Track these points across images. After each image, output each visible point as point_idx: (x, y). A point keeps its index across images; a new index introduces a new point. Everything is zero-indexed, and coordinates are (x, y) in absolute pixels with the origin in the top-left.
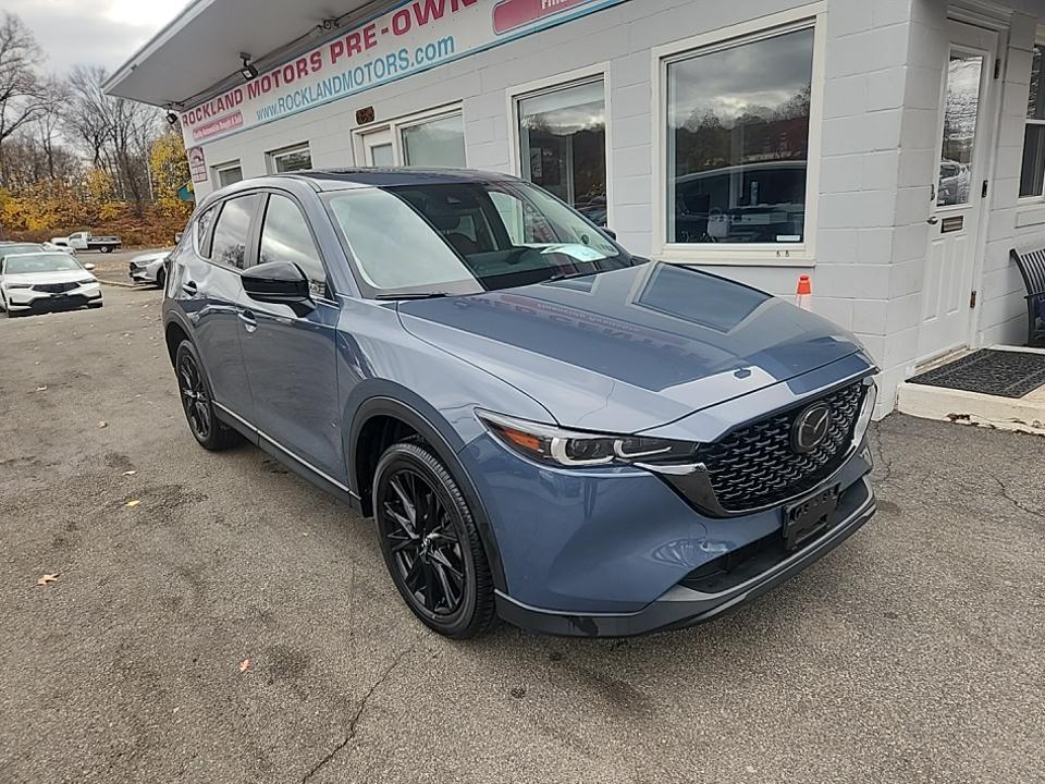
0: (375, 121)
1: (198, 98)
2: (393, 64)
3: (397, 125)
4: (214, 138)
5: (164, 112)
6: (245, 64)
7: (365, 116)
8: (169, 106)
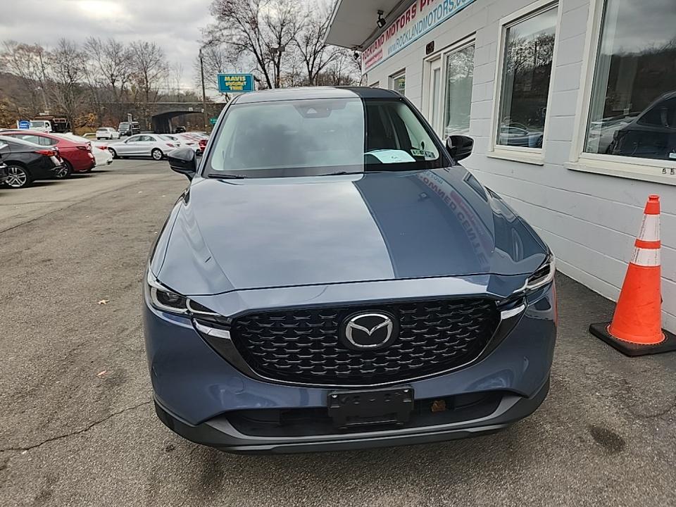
0: (435, 51)
1: (368, 41)
2: (446, 8)
3: (445, 53)
4: (371, 67)
5: (352, 53)
6: (379, 18)
7: (430, 48)
8: (355, 48)
